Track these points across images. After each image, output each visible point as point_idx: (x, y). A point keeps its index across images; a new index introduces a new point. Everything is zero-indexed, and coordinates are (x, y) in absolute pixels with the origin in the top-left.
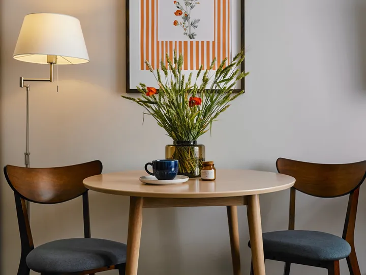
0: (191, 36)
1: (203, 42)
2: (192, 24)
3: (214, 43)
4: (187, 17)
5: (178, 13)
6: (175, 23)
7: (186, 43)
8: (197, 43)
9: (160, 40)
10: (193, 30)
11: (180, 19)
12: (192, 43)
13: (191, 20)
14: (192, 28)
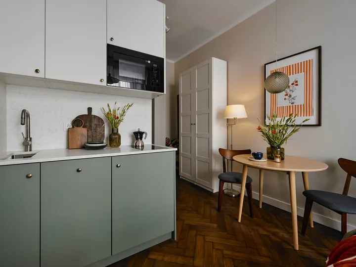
0: (293, 103)
1: (298, 105)
2: (293, 98)
3: (304, 105)
4: (290, 96)
5: (286, 95)
6: (285, 99)
7: (290, 106)
8: (295, 106)
9: (278, 106)
10: (293, 101)
11: (287, 97)
12: (293, 106)
13: (292, 97)
14: (293, 100)
